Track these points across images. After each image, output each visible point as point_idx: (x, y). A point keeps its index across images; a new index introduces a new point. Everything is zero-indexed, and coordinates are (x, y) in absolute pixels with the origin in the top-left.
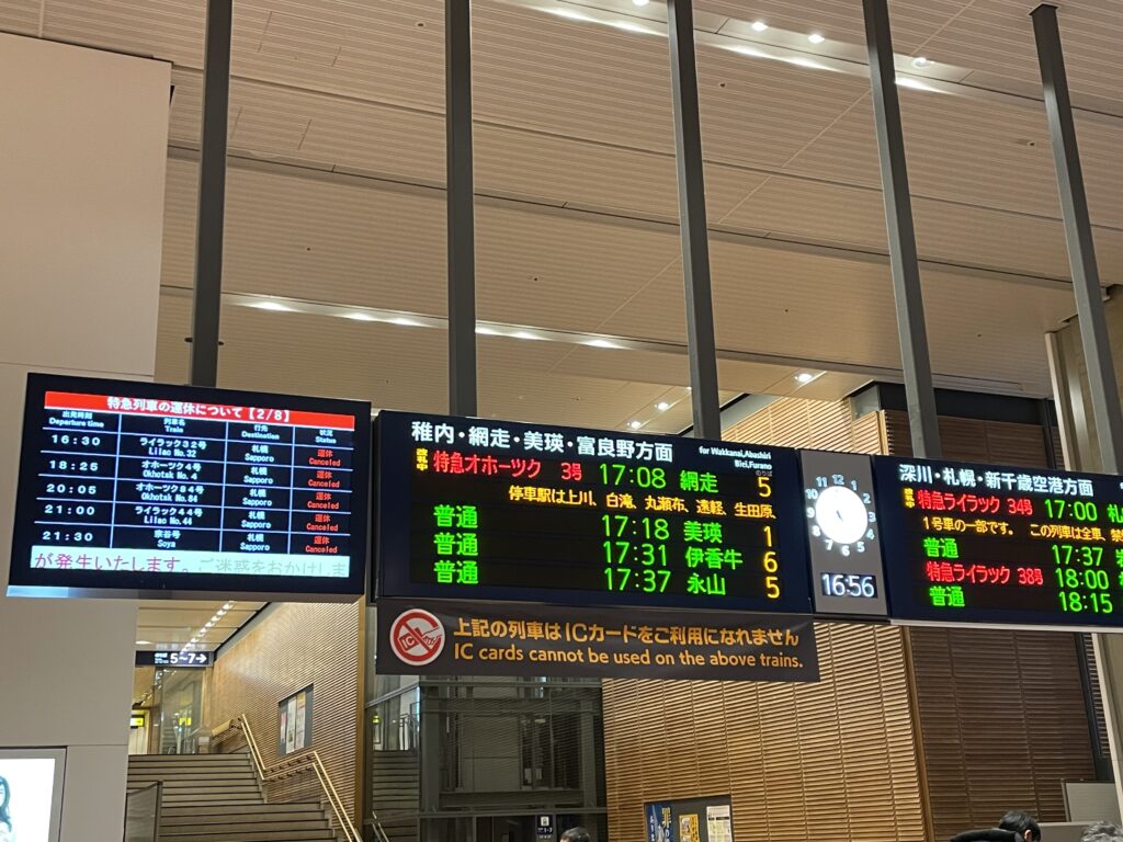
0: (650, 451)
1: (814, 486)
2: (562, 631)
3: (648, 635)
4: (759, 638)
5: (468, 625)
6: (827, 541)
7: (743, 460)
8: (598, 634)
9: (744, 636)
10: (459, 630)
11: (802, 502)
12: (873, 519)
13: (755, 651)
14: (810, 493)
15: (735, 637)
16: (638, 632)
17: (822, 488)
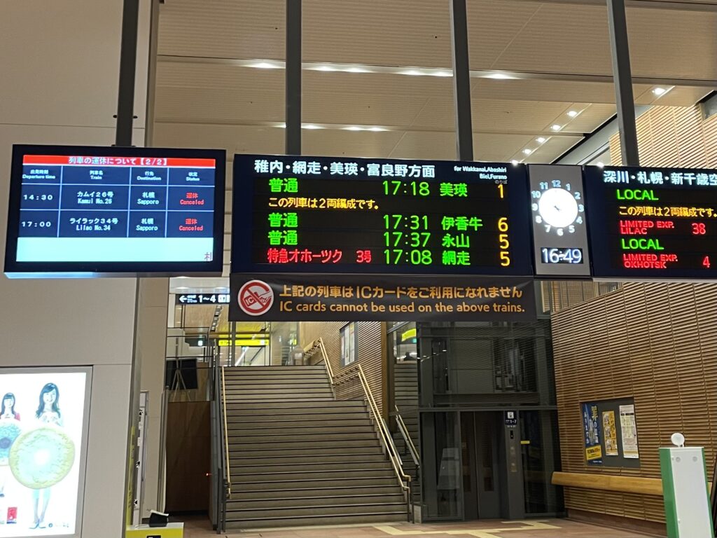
0: (419, 171)
1: (538, 189)
2: (355, 292)
3: (414, 293)
4: (494, 293)
5: (289, 289)
6: (546, 226)
7: (486, 173)
8: (379, 293)
9: (483, 292)
10: (283, 293)
11: (528, 200)
12: (582, 210)
13: (490, 302)
14: (535, 194)
15: (476, 292)
16: (407, 291)
17: (545, 190)
